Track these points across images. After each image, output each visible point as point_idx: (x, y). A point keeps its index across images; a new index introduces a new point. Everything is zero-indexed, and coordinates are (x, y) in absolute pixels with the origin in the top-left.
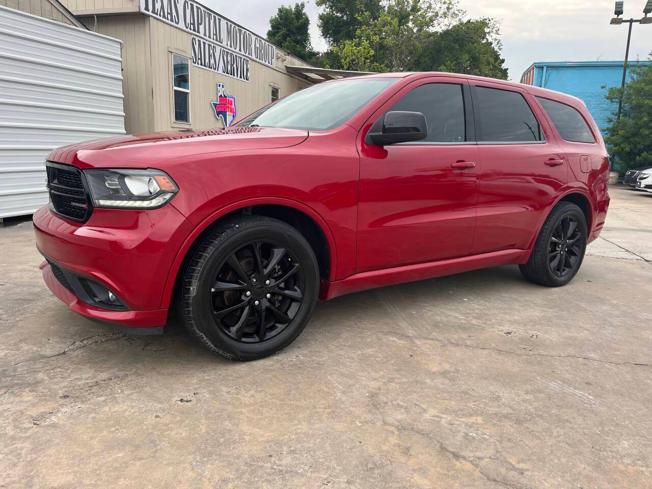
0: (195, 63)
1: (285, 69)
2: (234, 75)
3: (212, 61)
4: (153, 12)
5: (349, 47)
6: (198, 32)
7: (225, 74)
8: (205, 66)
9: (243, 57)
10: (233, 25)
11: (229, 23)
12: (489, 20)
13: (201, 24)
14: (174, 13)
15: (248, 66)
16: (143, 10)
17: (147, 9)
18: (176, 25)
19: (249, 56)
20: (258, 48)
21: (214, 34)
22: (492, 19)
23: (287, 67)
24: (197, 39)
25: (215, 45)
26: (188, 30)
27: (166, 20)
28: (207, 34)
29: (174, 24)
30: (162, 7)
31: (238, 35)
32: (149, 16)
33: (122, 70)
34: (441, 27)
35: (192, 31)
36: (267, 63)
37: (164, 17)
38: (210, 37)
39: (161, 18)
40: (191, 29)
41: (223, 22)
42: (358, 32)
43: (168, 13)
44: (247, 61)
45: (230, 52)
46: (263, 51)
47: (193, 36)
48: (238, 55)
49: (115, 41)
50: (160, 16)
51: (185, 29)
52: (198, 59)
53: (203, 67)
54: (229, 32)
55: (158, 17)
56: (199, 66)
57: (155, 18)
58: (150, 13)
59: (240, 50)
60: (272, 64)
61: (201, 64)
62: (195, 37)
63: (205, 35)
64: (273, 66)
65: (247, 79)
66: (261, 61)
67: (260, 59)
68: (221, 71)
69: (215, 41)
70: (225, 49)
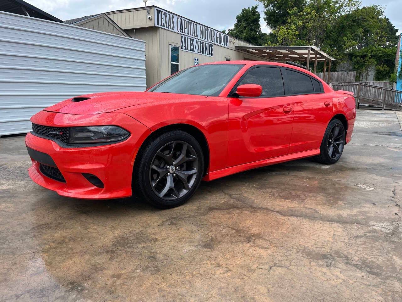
0: (182, 49)
1: (234, 48)
2: (204, 54)
3: (192, 47)
4: (161, 25)
5: (282, 30)
6: (185, 33)
7: (199, 53)
8: (188, 50)
9: (209, 43)
10: (204, 27)
11: (202, 26)
12: (377, 7)
13: (186, 28)
14: (172, 25)
15: (212, 48)
16: (156, 25)
17: (158, 24)
18: (173, 30)
19: (213, 42)
20: (218, 38)
21: (193, 33)
22: (379, 6)
23: (236, 46)
24: (184, 36)
25: (193, 39)
26: (179, 32)
27: (167, 29)
28: (189, 33)
29: (172, 30)
30: (166, 22)
31: (207, 32)
32: (159, 28)
33: (146, 55)
34: (345, 13)
35: (181, 33)
36: (223, 45)
37: (167, 27)
38: (191, 35)
39: (165, 28)
40: (180, 32)
41: (198, 26)
42: (289, 20)
43: (169, 25)
44: (212, 45)
45: (202, 41)
46: (221, 39)
47: (181, 35)
48: (206, 43)
49: (142, 42)
50: (165, 27)
51: (177, 32)
52: (184, 46)
53: (187, 51)
54: (201, 31)
55: (164, 27)
56: (185, 50)
57: (162, 28)
58: (160, 26)
59: (208, 40)
60: (226, 46)
61: (186, 49)
62: (182, 35)
63: (188, 34)
64: (228, 47)
65: (211, 55)
66: (220, 45)
67: (219, 44)
68: (196, 52)
69: (193, 37)
70: (199, 40)
